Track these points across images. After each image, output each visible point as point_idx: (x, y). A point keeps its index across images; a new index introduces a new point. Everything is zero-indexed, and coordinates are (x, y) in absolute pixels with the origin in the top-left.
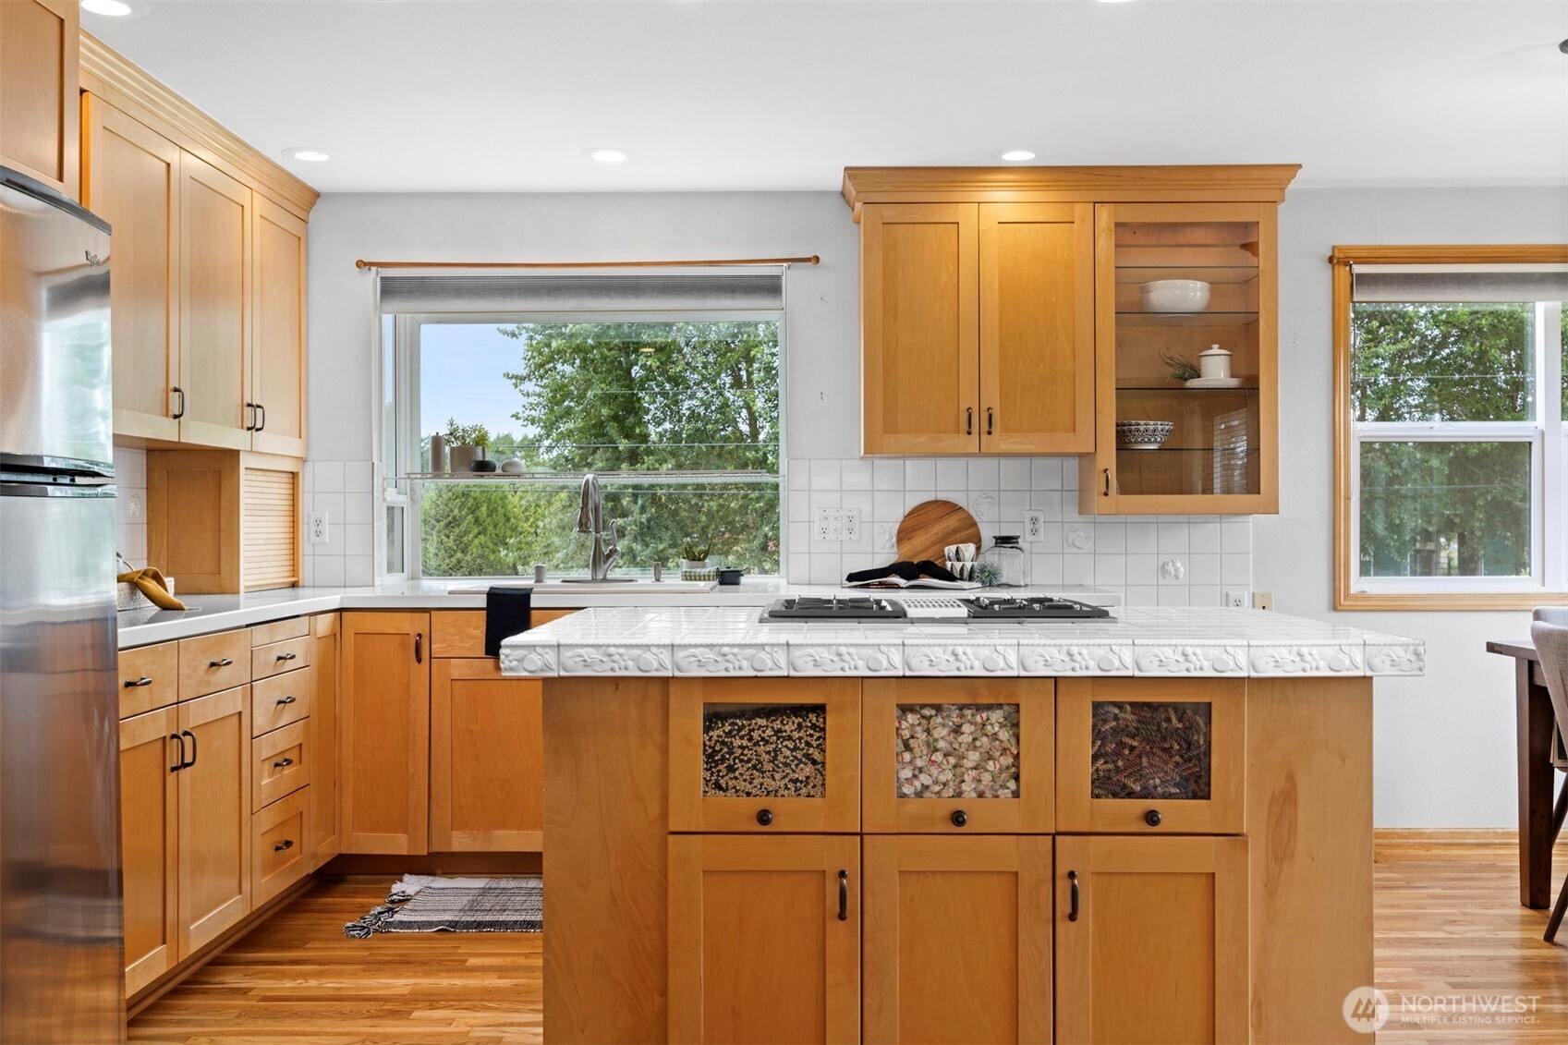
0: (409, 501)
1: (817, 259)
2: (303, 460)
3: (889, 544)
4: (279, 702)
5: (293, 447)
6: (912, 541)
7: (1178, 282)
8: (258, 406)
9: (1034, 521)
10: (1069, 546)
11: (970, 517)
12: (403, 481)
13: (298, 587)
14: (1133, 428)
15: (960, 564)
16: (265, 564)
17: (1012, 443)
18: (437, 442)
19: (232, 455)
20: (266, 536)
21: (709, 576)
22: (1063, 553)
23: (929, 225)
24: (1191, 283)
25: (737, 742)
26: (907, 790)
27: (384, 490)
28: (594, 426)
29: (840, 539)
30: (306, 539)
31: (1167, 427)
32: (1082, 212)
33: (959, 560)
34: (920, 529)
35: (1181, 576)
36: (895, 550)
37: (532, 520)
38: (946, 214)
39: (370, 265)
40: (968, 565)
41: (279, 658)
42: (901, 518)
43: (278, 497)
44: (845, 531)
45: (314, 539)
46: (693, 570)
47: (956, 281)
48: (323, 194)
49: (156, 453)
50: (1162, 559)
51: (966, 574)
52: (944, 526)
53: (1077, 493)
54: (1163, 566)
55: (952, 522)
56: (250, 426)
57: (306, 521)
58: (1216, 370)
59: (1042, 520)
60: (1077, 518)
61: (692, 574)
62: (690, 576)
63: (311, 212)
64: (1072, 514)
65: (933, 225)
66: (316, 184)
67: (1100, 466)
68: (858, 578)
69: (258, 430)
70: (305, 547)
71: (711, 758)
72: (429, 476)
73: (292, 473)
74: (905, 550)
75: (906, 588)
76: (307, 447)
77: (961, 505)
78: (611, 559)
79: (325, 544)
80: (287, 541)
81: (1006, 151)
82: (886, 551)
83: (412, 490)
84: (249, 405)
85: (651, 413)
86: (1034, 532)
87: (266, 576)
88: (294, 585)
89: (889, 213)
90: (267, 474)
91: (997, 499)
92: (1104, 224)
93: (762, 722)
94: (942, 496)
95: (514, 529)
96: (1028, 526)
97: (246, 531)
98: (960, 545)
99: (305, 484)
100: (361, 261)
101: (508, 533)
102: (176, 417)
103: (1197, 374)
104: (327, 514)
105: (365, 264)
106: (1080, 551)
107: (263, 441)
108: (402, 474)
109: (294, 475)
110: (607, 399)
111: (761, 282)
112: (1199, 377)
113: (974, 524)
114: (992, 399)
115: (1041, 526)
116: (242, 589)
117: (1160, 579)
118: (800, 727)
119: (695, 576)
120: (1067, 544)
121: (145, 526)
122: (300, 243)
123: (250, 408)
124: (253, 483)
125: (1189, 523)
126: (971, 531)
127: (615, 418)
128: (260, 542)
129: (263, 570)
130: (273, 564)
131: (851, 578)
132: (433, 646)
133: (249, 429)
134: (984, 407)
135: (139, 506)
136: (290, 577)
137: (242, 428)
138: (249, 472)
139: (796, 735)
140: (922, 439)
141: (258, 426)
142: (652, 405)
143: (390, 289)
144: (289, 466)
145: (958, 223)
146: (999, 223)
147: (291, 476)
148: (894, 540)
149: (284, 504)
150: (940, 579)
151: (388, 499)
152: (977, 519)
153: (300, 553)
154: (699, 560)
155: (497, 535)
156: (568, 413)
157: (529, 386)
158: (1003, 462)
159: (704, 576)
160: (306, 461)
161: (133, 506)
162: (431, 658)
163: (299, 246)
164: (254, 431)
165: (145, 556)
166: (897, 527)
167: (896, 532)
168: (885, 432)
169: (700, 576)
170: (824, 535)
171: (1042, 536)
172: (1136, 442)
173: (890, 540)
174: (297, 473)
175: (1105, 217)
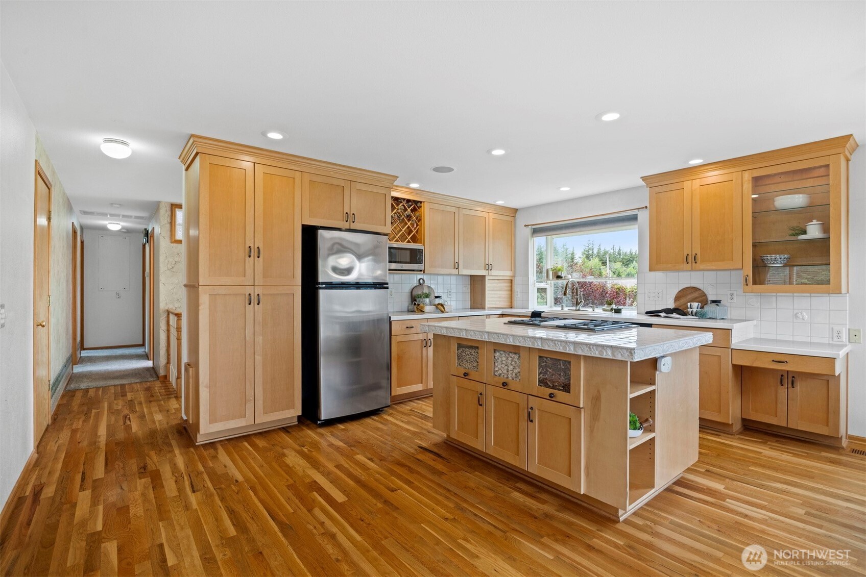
1: (646, 207)
2: (513, 276)
3: (672, 302)
6: (678, 301)
7: (789, 196)
8: (490, 265)
9: (732, 295)
10: (748, 304)
11: (704, 293)
13: (512, 308)
14: (765, 258)
16: (498, 302)
17: (710, 266)
18: (547, 270)
19: (484, 276)
20: (499, 295)
21: (610, 310)
22: (745, 307)
24: (797, 196)
25: (463, 354)
26: (496, 374)
27: (535, 284)
29: (655, 300)
31: (783, 257)
32: (737, 176)
33: (691, 308)
34: (683, 297)
35: (806, 319)
36: (674, 304)
38: (679, 186)
39: (528, 225)
42: (677, 292)
43: (504, 286)
44: (657, 297)
45: (516, 296)
48: (518, 209)
50: (795, 312)
51: (694, 314)
52: (692, 296)
54: (796, 314)
55: (696, 294)
57: (514, 292)
58: (814, 231)
59: (735, 294)
63: (516, 214)
65: (674, 191)
67: (745, 273)
68: (650, 313)
69: (492, 270)
71: (458, 357)
74: (677, 304)
75: (665, 317)
76: (514, 273)
77: (700, 288)
79: (519, 297)
80: (509, 297)
81: (691, 160)
82: (671, 304)
86: (732, 299)
88: (510, 307)
89: (657, 189)
90: (497, 281)
91: (716, 286)
92: (747, 180)
93: (468, 350)
94: (693, 285)
96: (729, 297)
97: (489, 294)
98: (692, 303)
99: (515, 282)
100: (525, 225)
102: (456, 269)
103: (805, 232)
104: (519, 290)
106: (754, 307)
107: (494, 272)
109: (512, 280)
111: (633, 217)
112: (806, 234)
113: (705, 296)
114: (697, 250)
115: (735, 297)
116: (486, 308)
117: (794, 319)
118: (475, 352)
121: (469, 293)
123: (488, 265)
124: (493, 283)
125: (811, 296)
126: (702, 298)
128: (496, 297)
130: (502, 302)
131: (647, 313)
133: (488, 270)
134: (693, 253)
137: (484, 270)
138: (489, 280)
139: (474, 354)
140: (670, 266)
143: (535, 231)
144: (508, 278)
145: (683, 188)
146: (700, 186)
147: (510, 280)
148: (672, 299)
149: (508, 287)
150: (680, 315)
151: (537, 286)
152: (706, 294)
153: (513, 300)
158: (719, 273)
165: (469, 300)
166: (675, 296)
168: (656, 264)
170: (649, 298)
171: (735, 300)
172: (770, 263)
175: (747, 176)
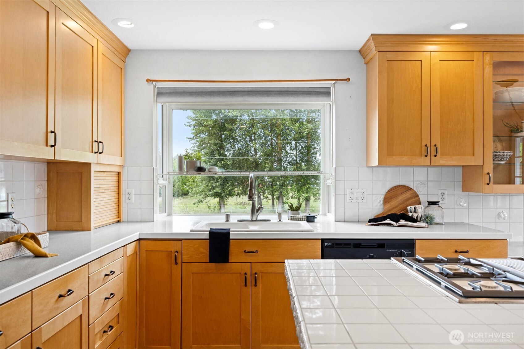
0: (168, 183)
1: (349, 79)
2: (122, 167)
3: (379, 204)
4: (106, 298)
5: (118, 161)
6: (390, 203)
8: (100, 142)
9: (443, 194)
10: (457, 205)
11: (415, 193)
12: (165, 175)
13: (120, 222)
15: (416, 214)
16: (104, 214)
17: (445, 161)
18: (180, 158)
19: (88, 165)
20: (105, 201)
21: (303, 219)
22: (455, 208)
23: (408, 62)
27: (158, 179)
28: (211, 152)
29: (358, 202)
30: (124, 201)
32: (477, 56)
33: (415, 212)
34: (394, 198)
35: (506, 219)
36: (382, 207)
37: (192, 178)
38: (417, 56)
40: (420, 215)
41: (106, 275)
42: (385, 193)
43: (111, 183)
44: (360, 198)
45: (127, 201)
46: (295, 216)
47: (420, 87)
48: (132, 50)
49: (51, 164)
50: (498, 211)
51: (419, 219)
52: (404, 196)
53: (461, 182)
54: (498, 214)
55: (408, 195)
56: (96, 151)
57: (124, 193)
59: (446, 194)
60: (461, 193)
61: (295, 217)
62: (294, 218)
63: (127, 58)
64: (459, 192)
65: (410, 62)
66: (130, 46)
67: (486, 171)
68: (373, 221)
69: (100, 153)
70: (123, 205)
72: (177, 173)
73: (118, 172)
74: (387, 207)
75: (397, 226)
76: (124, 161)
77: (410, 187)
78: (259, 211)
79: (133, 203)
80: (116, 202)
82: (378, 207)
83: (169, 178)
84: (95, 141)
85: (227, 148)
86: (443, 199)
87: (105, 220)
88: (118, 222)
89: (390, 56)
90: (106, 173)
91: (426, 185)
92: (488, 61)
94: (402, 183)
95: (188, 180)
96: (440, 197)
97: (95, 200)
98: (416, 206)
99: (123, 177)
100: (149, 79)
101: (186, 181)
102: (52, 146)
104: (133, 190)
105: (151, 81)
106: (462, 207)
107: (103, 158)
108: (165, 172)
109: (119, 173)
110: (216, 144)
111: (322, 90)
113: (418, 196)
114: (437, 141)
115: (446, 197)
116: (92, 228)
117: (497, 220)
119: (296, 218)
120: (457, 204)
121: (46, 199)
122: (122, 71)
123: (96, 143)
124: (98, 178)
126: (416, 199)
127: (217, 150)
128: (102, 204)
129: (103, 217)
130: (108, 213)
131: (370, 221)
132: (183, 257)
133: (95, 153)
134: (433, 144)
135: (42, 190)
136: (117, 218)
137: (92, 152)
138: (96, 173)
140: (405, 159)
141: (100, 151)
142: (227, 146)
143: (160, 92)
144: (117, 169)
145: (421, 61)
146: (440, 61)
147: (117, 173)
148: (382, 202)
149: (115, 186)
150: (411, 222)
151: (160, 183)
152: (418, 194)
153: (121, 207)
154: (296, 211)
155: (183, 182)
156: (204, 148)
157: (193, 141)
159: (300, 218)
160: (124, 167)
161: (38, 190)
162: (182, 262)
163: (121, 72)
164: (98, 153)
165: (46, 213)
166: (383, 197)
167: (383, 199)
168: (388, 155)
169: (298, 218)
170: (351, 200)
171: (446, 201)
173: (380, 202)
174: (120, 172)
175: (488, 58)
